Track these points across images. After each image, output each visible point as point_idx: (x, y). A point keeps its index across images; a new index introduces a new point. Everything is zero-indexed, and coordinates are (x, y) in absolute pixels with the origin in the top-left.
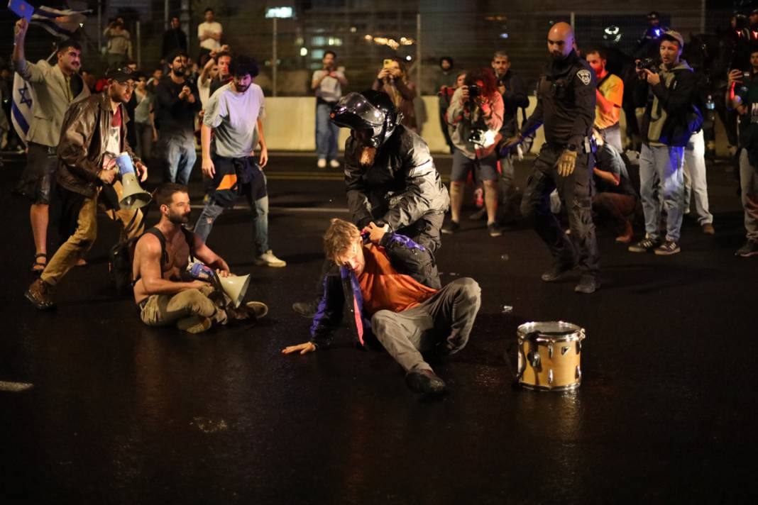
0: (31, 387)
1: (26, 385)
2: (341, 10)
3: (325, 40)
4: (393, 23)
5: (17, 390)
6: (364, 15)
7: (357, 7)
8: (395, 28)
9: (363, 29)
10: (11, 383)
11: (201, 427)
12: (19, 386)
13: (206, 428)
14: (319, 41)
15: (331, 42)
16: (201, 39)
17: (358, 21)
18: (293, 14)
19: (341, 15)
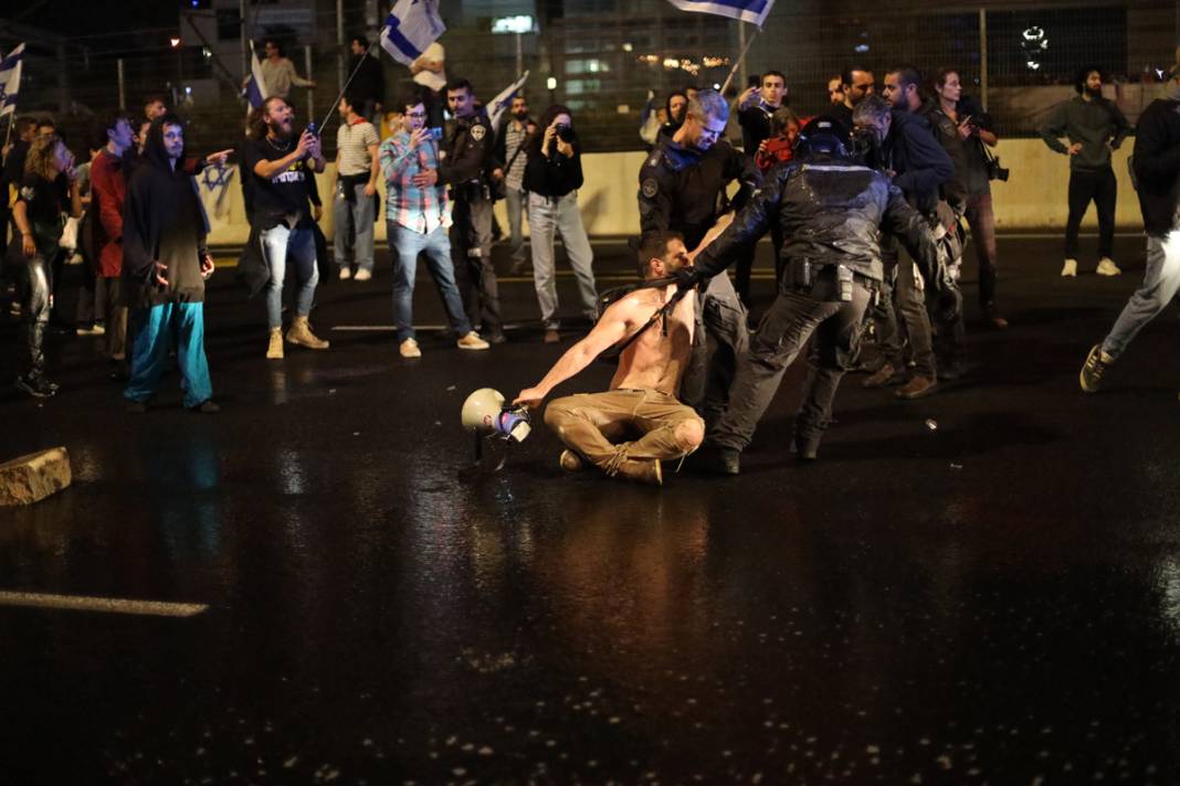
0: (206, 610)
1: (198, 606)
2: (610, 17)
3: (584, 65)
4: (688, 34)
5: (184, 615)
6: (646, 23)
7: (634, 11)
8: (693, 41)
9: (642, 45)
10: (173, 604)
11: (475, 664)
12: (187, 609)
13: (483, 664)
14: (575, 67)
15: (594, 66)
16: (413, 71)
17: (635, 33)
18: (533, 25)
19: (611, 25)
